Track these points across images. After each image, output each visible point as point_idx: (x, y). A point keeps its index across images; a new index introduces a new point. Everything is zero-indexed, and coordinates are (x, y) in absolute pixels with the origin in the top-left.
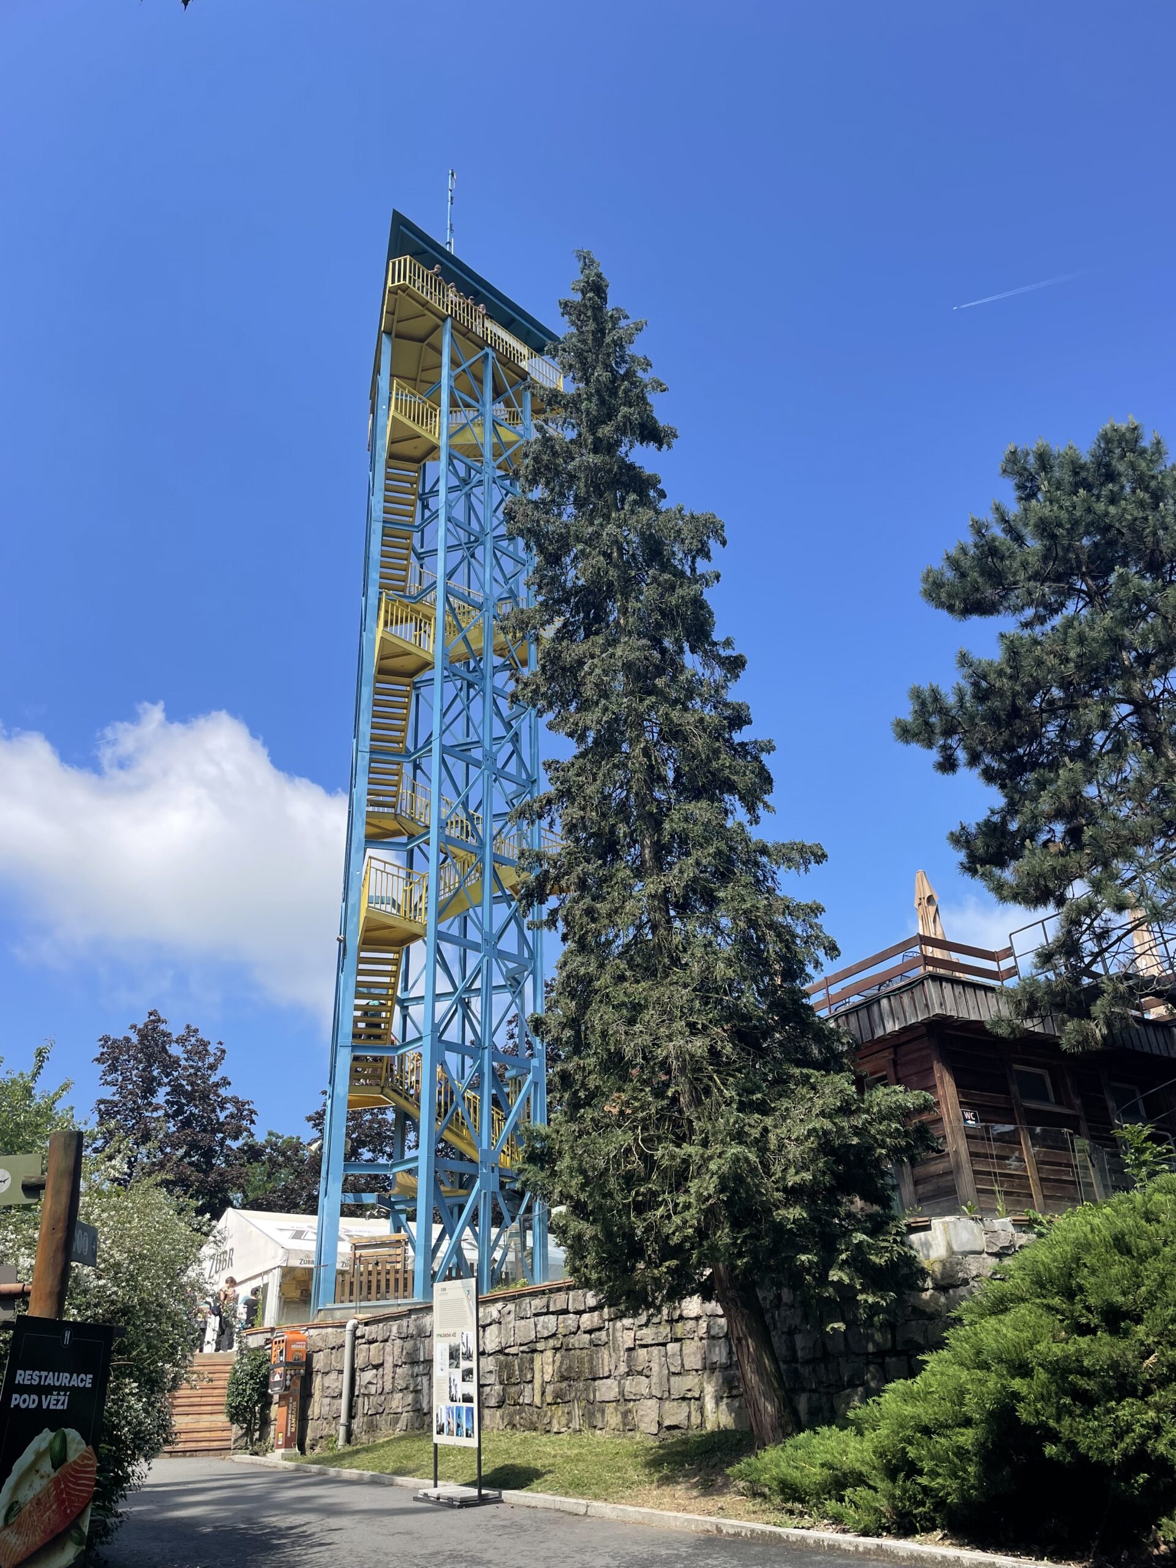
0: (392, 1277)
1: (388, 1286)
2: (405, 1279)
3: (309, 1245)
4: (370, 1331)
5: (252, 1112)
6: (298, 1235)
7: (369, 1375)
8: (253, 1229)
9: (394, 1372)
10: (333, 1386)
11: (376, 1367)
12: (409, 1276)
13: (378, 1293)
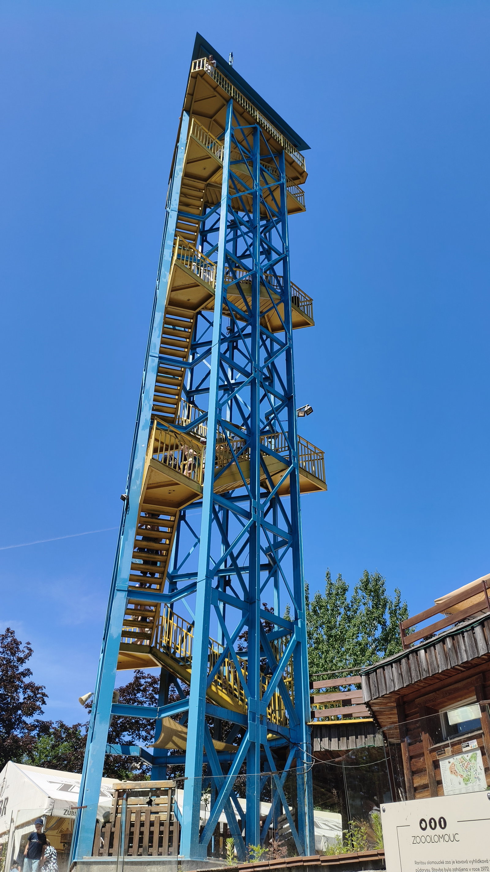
0: (156, 829)
1: (151, 840)
2: (171, 832)
3: (73, 797)
5: (44, 695)
6: (66, 788)
8: (26, 779)
12: (174, 828)
13: (140, 847)
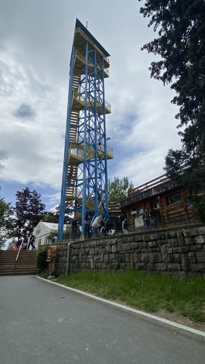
3: (56, 229)
4: (74, 246)
5: (45, 206)
6: (54, 227)
7: (74, 258)
8: (45, 225)
9: (82, 257)
10: (64, 260)
11: (77, 255)
